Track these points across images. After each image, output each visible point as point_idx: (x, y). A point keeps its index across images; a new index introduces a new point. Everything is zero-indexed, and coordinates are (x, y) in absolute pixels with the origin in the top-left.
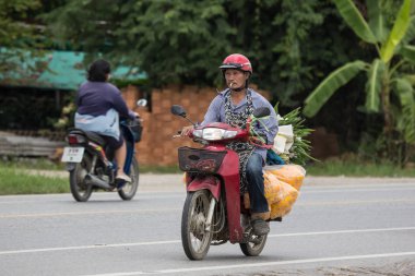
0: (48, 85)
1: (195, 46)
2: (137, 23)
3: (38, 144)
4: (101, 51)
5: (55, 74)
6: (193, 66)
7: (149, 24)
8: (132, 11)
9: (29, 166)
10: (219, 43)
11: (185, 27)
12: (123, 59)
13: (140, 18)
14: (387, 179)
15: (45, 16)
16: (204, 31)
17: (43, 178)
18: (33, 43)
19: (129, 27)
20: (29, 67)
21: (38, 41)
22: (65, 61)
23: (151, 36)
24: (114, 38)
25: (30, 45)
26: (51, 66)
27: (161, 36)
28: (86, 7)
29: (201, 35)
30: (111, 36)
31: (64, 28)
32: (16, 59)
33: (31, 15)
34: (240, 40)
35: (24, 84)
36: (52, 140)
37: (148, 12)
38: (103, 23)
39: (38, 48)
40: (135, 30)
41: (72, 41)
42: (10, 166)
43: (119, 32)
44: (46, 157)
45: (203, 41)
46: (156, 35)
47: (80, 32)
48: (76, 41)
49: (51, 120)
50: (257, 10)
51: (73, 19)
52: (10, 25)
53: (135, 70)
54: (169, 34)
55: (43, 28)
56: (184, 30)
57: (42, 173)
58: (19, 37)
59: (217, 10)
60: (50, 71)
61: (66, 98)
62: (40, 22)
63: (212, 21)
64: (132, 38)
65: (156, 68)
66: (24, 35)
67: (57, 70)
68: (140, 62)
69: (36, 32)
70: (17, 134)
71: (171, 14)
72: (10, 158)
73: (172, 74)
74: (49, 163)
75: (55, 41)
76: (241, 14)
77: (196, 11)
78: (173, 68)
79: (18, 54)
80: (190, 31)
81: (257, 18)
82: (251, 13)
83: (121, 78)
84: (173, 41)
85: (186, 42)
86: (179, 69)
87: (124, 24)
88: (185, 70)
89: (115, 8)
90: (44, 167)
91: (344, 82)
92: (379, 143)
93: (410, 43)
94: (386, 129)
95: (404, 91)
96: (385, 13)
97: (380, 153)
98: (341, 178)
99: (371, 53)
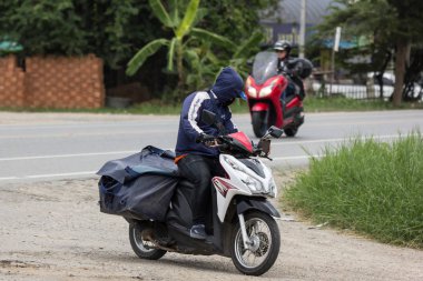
1: (53, 29)
2: (15, 13)
6: (53, 41)
7: (23, 14)
8: (12, 5)
10: (69, 26)
11: (46, 16)
12: (6, 37)
16: (60, 18)
19: (10, 15)
23: (24, 21)
27: (31, 21)
29: (58, 21)
34: (83, 25)
37: (23, 6)
40: (13, 17)
43: (4, 19)
45: (59, 24)
46: (28, 20)
50: (95, 5)
53: (14, 44)
54: (36, 20)
56: (46, 18)
59: (68, 4)
63: (65, 12)
64: (12, 23)
65: (28, 42)
68: (17, 39)
71: (37, 7)
73: (37, 47)
76: (85, 7)
77: (54, 5)
78: (39, 43)
80: (50, 19)
81: (95, 10)
82: (91, 6)
83: (5, 50)
84: (39, 25)
85: (48, 26)
86: (43, 43)
87: (7, 13)
88: (48, 44)
91: (153, 52)
92: (175, 93)
93: (197, 27)
94: (180, 84)
95: (194, 58)
96: (179, 8)
97: (176, 99)
98: (151, 116)
99: (170, 34)
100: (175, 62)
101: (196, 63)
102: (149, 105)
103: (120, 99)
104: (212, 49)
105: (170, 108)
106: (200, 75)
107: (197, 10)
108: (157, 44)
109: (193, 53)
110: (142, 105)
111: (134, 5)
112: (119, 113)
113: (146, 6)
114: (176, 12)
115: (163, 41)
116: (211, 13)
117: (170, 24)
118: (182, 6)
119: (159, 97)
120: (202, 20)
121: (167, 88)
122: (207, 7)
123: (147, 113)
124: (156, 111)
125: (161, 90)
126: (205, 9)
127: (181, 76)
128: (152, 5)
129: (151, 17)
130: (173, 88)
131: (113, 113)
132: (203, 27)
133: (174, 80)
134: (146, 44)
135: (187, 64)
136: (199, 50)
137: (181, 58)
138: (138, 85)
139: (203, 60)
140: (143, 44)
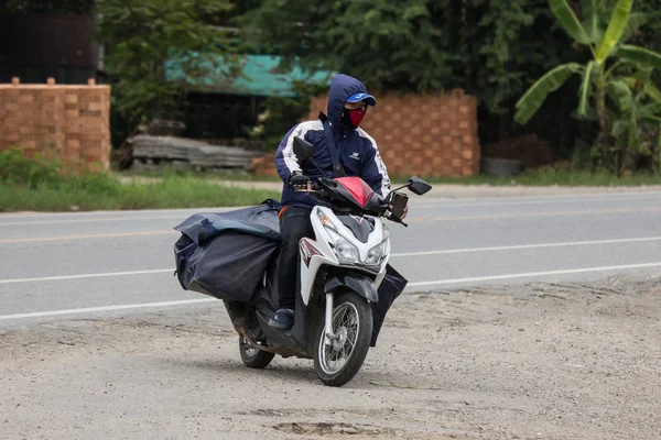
0: (242, 91)
1: (398, 49)
2: (336, 24)
3: (233, 153)
4: (298, 54)
5: (250, 80)
6: (396, 69)
7: (348, 26)
8: (331, 11)
9: (223, 177)
10: (423, 45)
11: (385, 29)
12: (321, 64)
13: (339, 19)
14: (602, 189)
15: (240, 18)
16: (406, 31)
17: (237, 190)
18: (226, 47)
19: (328, 29)
20: (223, 72)
21: (233, 45)
22: (261, 66)
23: (350, 38)
24: (311, 41)
25: (223, 50)
26: (246, 71)
27: (361, 37)
28: (282, 8)
29: (404, 36)
30: (309, 39)
31: (259, 31)
32: (208, 64)
33: (223, 18)
34: (445, 42)
35: (218, 90)
36: (247, 149)
37: (348, 13)
38: (300, 24)
39: (232, 53)
40: (332, 32)
41: (267, 44)
42: (203, 177)
43: (317, 34)
44: (241, 167)
45: (406, 42)
46: (356, 37)
47: (275, 35)
48: (272, 44)
49: (245, 128)
50: (464, 10)
51: (268, 21)
52: (201, 28)
54: (369, 36)
55: (236, 31)
56: (385, 32)
57: (236, 184)
58: (210, 40)
59: (418, 9)
60: (244, 77)
61: (263, 104)
62: (234, 25)
63: (415, 22)
64: (330, 40)
66: (217, 39)
67: (252, 76)
68: (338, 66)
69: (230, 35)
70: (211, 143)
71: (371, 14)
72: (204, 169)
73: (374, 79)
74: (244, 173)
75: (249, 44)
76: (446, 14)
77: (397, 11)
78: (374, 72)
79: (211, 59)
80: (392, 33)
81: (463, 18)
82: (457, 13)
83: (320, 84)
84: (374, 44)
85: (387, 45)
86: (380, 73)
87: (323, 25)
88: (388, 73)
89: (313, 9)
90: (238, 178)
91: (557, 85)
92: (594, 151)
93: (627, 43)
94: (601, 135)
95: (622, 94)
96: (599, 12)
97: (595, 161)
98: (554, 188)
99: (585, 55)
100: (592, 101)
101: (626, 102)
102: (551, 170)
103: (504, 161)
104: (653, 78)
105: (586, 175)
106: (634, 120)
107: (628, 16)
108: (563, 71)
109: (623, 85)
110: (541, 170)
111: (526, 10)
112: (502, 184)
113: (545, 11)
114: (595, 20)
115: (573, 67)
116: (652, 20)
117: (585, 39)
118: (604, 10)
119: (566, 157)
120: (637, 32)
121: (580, 143)
122: (644, 10)
123: (548, 183)
124: (563, 181)
125: (571, 146)
126: (641, 14)
127: (602, 122)
128: (554, 9)
129: (553, 28)
130: (590, 143)
131: (493, 184)
132: (638, 44)
133: (591, 129)
134: (546, 71)
135: (612, 104)
136: (632, 80)
137: (602, 94)
138: (533, 138)
139: (637, 98)
140: (541, 72)
